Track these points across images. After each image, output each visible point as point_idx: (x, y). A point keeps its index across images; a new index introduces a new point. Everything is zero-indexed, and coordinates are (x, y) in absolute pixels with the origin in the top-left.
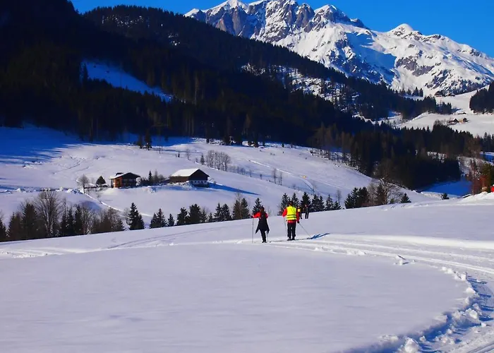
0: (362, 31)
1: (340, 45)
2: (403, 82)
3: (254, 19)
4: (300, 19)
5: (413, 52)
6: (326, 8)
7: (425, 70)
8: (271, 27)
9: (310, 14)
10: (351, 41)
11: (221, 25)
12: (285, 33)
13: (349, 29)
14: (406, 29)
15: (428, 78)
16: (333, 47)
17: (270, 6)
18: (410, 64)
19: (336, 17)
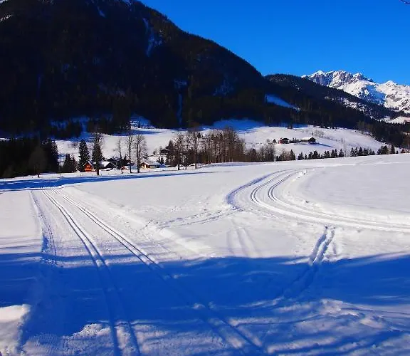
0: (372, 84)
1: (363, 89)
2: (389, 104)
3: (328, 79)
4: (347, 79)
5: (394, 92)
6: (358, 74)
7: (398, 99)
8: (335, 82)
9: (351, 77)
10: (368, 88)
11: (315, 81)
12: (341, 84)
13: (367, 83)
14: (391, 83)
15: (399, 103)
16: (360, 90)
17: (335, 74)
18: (392, 97)
19: (361, 78)
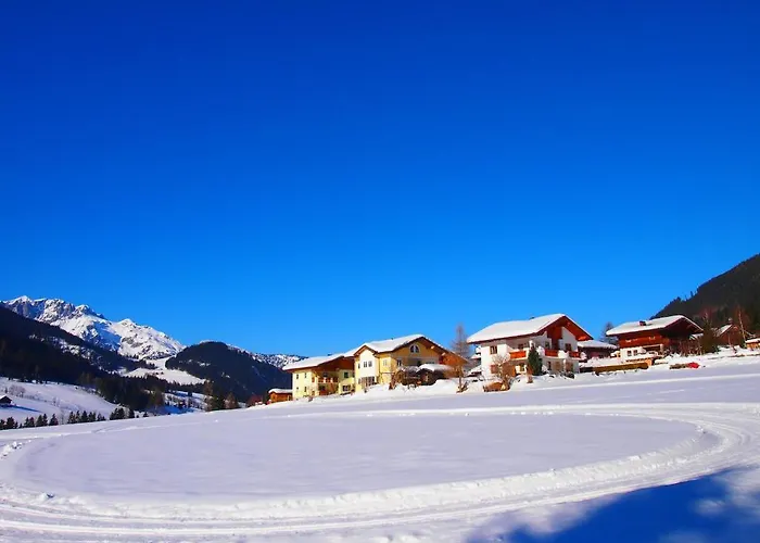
0: (102, 321)
1: (89, 328)
2: (126, 350)
3: (38, 309)
4: (66, 311)
5: (132, 335)
6: (82, 306)
7: (138, 345)
8: (48, 313)
9: (73, 309)
10: (95, 326)
11: (15, 310)
12: (56, 318)
13: (95, 319)
14: (129, 321)
15: (140, 349)
16: (85, 329)
17: (48, 302)
18: (130, 341)
19: (88, 312)
